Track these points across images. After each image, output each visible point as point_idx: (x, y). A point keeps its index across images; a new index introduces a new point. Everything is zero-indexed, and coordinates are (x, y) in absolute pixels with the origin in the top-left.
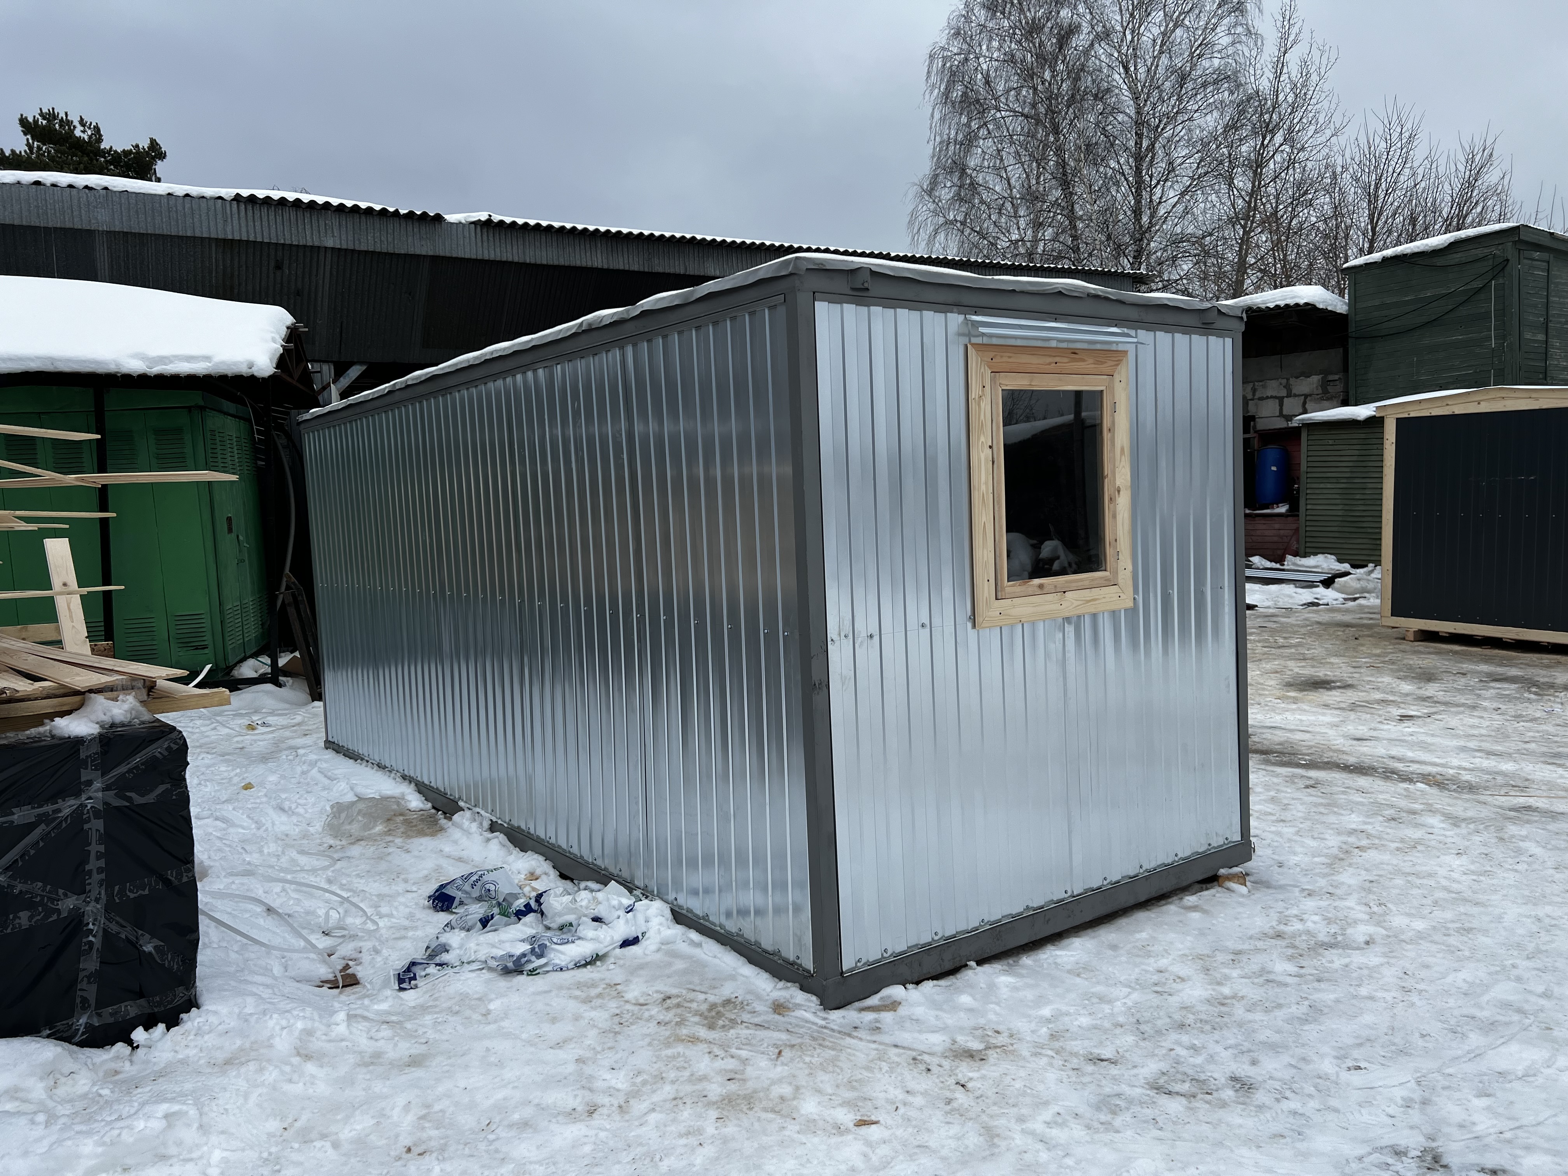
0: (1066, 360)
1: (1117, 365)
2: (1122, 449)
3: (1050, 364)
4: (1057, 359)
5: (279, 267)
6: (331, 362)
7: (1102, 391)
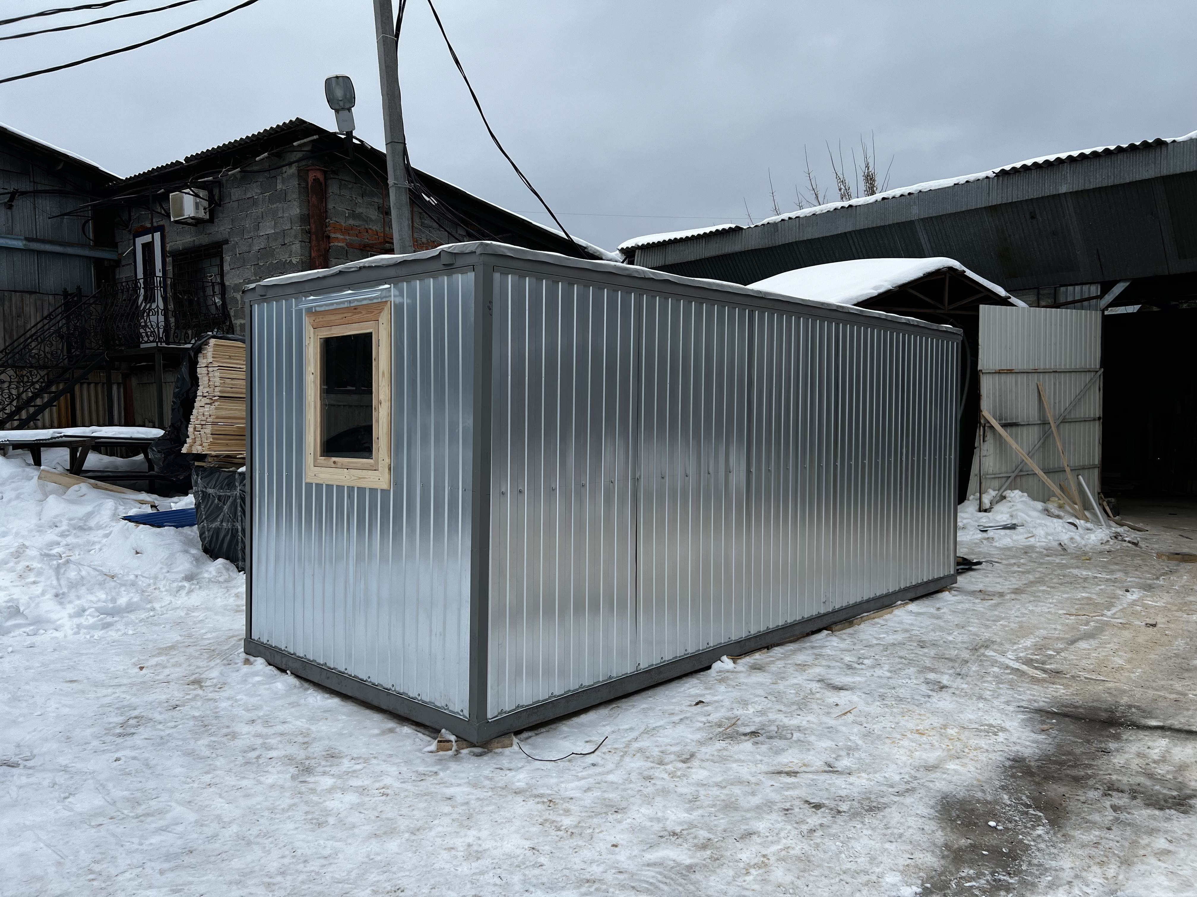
0: (350, 314)
1: (380, 312)
2: (383, 373)
3: (342, 318)
4: (345, 315)
5: (1033, 217)
6: (1098, 283)
7: (371, 333)
